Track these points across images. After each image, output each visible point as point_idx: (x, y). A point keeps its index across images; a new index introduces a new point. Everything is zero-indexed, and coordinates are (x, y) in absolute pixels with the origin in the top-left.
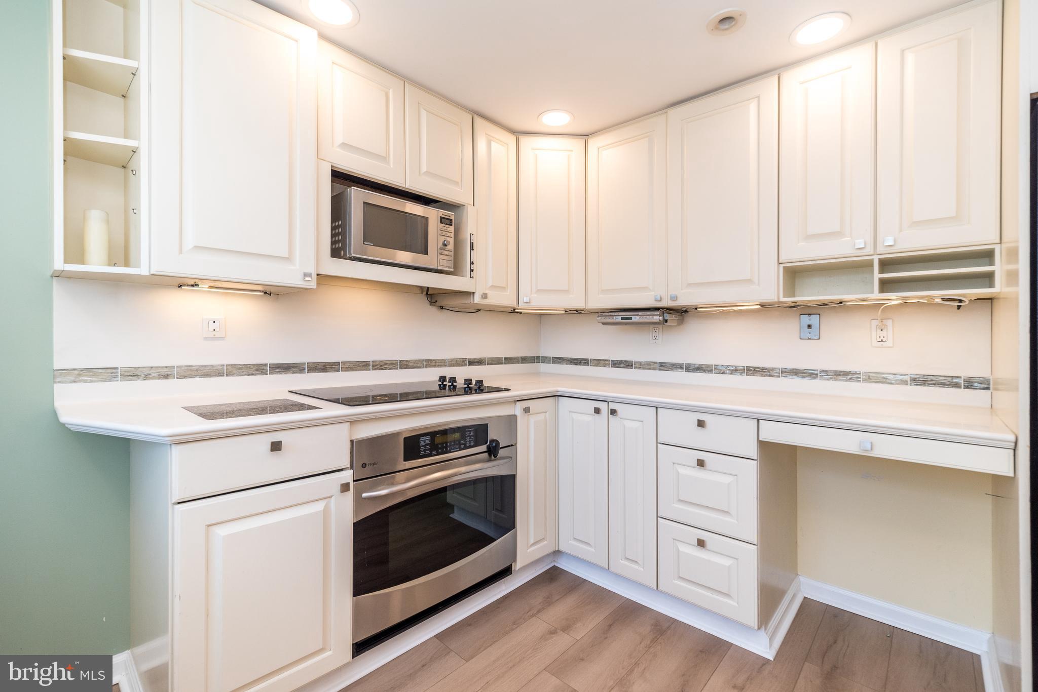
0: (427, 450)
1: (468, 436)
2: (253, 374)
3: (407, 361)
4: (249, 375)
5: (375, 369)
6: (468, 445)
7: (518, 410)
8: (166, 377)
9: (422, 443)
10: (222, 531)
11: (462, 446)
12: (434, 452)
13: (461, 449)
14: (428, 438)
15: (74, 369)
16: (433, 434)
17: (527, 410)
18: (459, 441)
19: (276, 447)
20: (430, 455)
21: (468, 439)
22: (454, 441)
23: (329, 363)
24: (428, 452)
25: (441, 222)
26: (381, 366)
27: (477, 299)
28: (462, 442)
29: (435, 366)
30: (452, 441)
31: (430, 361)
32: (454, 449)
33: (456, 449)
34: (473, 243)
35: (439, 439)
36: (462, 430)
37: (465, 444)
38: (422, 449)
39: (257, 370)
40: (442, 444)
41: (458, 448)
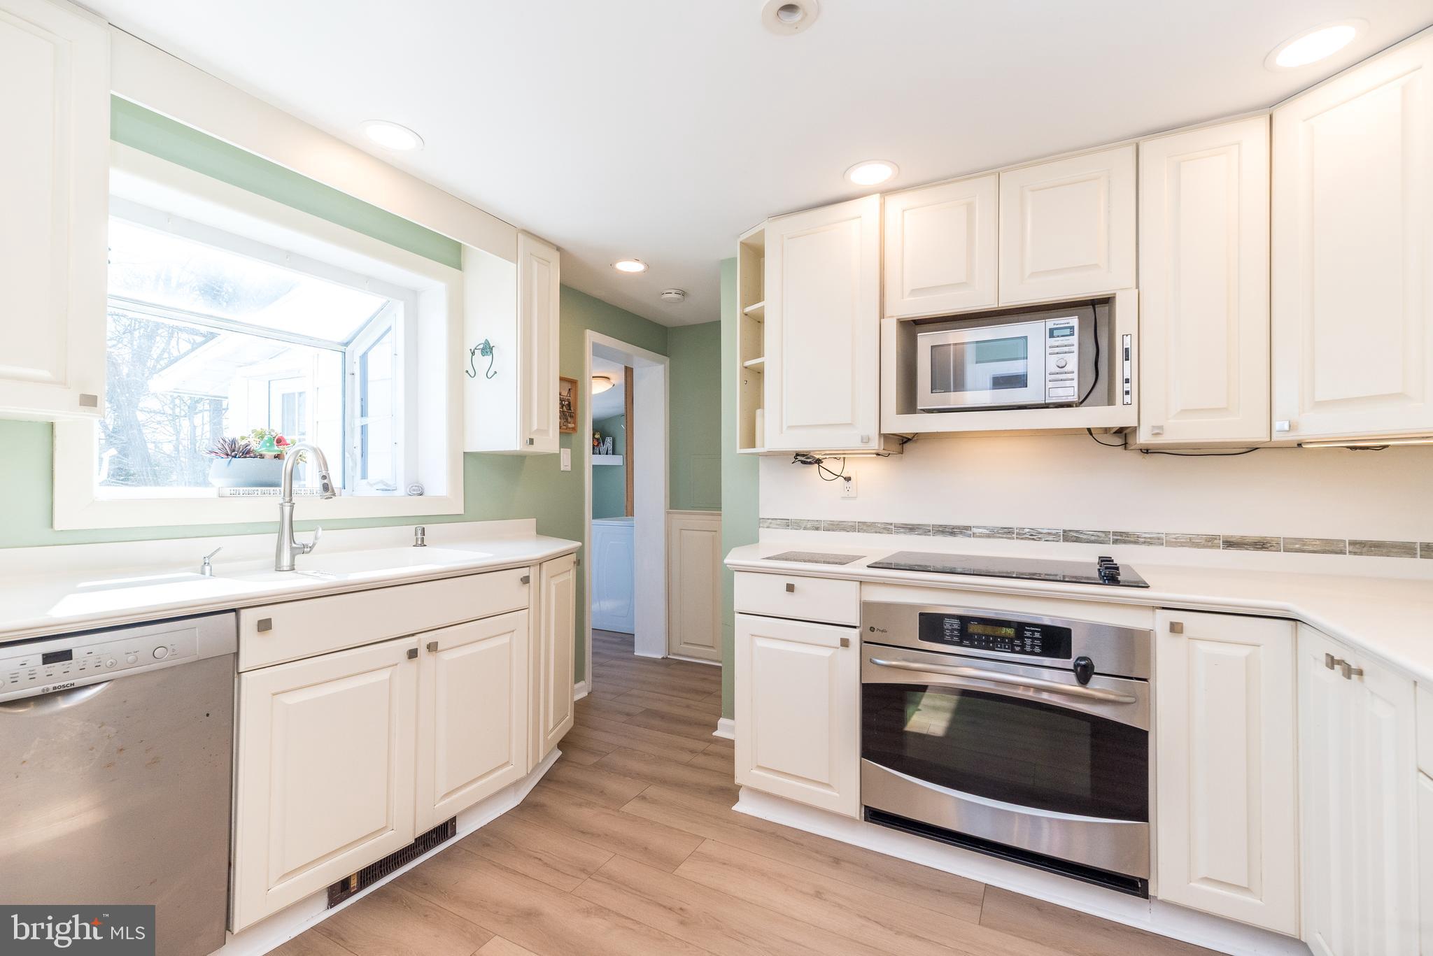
0: (956, 636)
1: (1028, 638)
2: (879, 532)
3: (1077, 531)
4: (876, 532)
5: (1022, 539)
6: (1028, 649)
7: (1158, 623)
8: (817, 529)
9: (947, 626)
10: (760, 643)
11: (1017, 649)
12: (966, 642)
13: (1013, 651)
14: (957, 621)
15: (768, 519)
16: (964, 620)
17: (1175, 628)
18: (1011, 640)
19: (790, 588)
20: (960, 644)
21: (1028, 642)
22: (1003, 638)
23: (958, 527)
24: (956, 639)
25: (1052, 336)
26: (1032, 535)
27: (1144, 437)
28: (1017, 642)
29: (1136, 543)
30: (1000, 637)
31: (1127, 534)
32: (1001, 647)
33: (1005, 648)
34: (1127, 350)
35: (974, 628)
36: (1020, 627)
37: (1023, 646)
38: (948, 633)
39: (884, 528)
40: (980, 635)
41: (1008, 649)
